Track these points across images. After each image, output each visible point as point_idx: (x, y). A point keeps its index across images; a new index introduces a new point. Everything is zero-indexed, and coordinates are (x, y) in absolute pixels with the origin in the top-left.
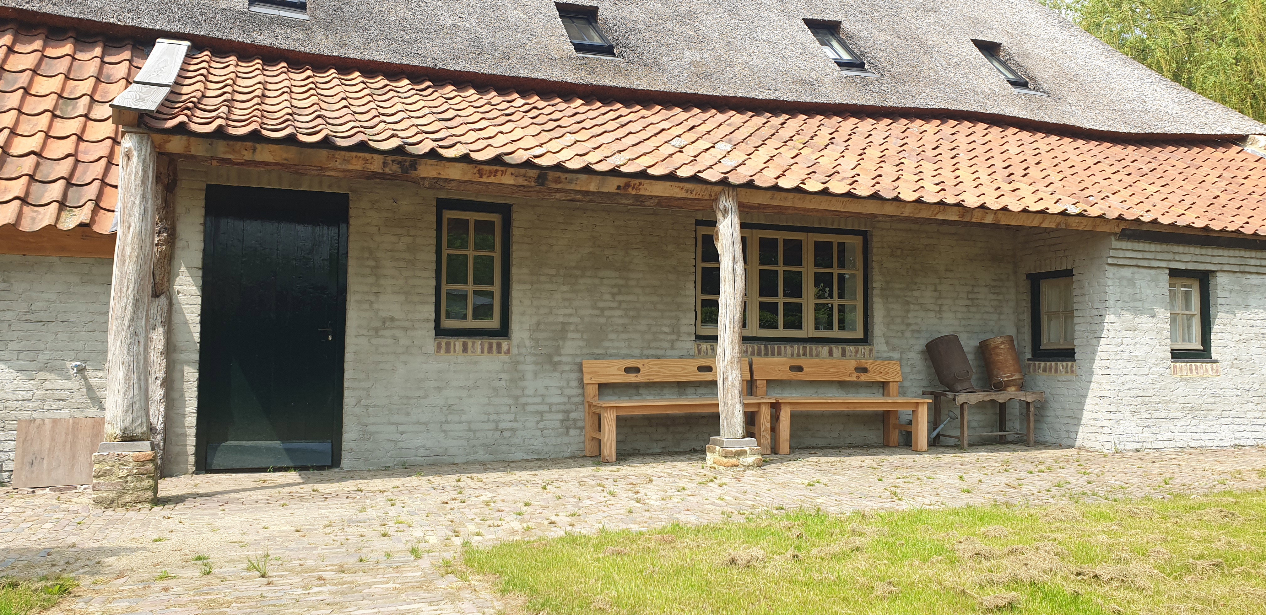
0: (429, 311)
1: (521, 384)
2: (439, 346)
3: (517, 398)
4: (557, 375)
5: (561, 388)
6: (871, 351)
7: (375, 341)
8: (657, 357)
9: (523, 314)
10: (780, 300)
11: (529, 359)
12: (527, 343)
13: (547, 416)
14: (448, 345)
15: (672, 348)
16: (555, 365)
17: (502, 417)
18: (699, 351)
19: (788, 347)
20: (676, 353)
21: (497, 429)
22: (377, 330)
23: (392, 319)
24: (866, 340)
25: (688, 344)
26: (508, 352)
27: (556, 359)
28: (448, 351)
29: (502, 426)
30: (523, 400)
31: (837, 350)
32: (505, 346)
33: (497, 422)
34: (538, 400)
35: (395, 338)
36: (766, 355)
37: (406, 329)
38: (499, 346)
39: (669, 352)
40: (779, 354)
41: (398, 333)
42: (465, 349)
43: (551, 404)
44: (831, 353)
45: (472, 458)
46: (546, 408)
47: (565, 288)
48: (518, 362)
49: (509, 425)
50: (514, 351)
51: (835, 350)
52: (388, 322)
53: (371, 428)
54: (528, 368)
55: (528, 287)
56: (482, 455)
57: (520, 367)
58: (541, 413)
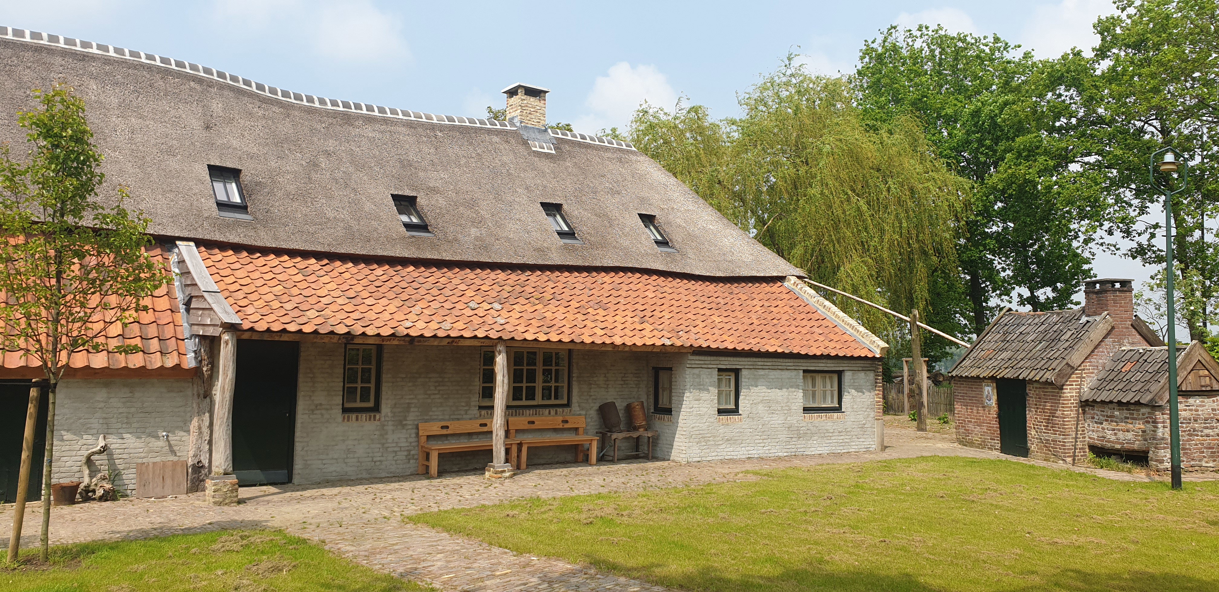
0: (339, 400)
1: (386, 436)
2: (344, 418)
3: (383, 444)
4: (404, 431)
5: (406, 438)
6: (570, 411)
7: (311, 416)
8: (458, 419)
9: (387, 399)
10: (524, 385)
11: (390, 423)
12: (389, 414)
13: (399, 453)
14: (348, 417)
15: (466, 414)
16: (404, 426)
17: (376, 454)
18: (480, 415)
19: (528, 411)
20: (468, 416)
21: (373, 461)
22: (313, 411)
23: (321, 404)
24: (568, 405)
25: (475, 411)
26: (379, 420)
27: (404, 422)
28: (348, 421)
29: (375, 459)
30: (387, 445)
31: (553, 412)
32: (377, 417)
33: (372, 457)
34: (394, 445)
35: (322, 415)
36: (516, 415)
37: (327, 409)
38: (375, 416)
39: (465, 416)
40: (523, 414)
41: (324, 412)
42: (357, 419)
43: (401, 447)
44: (550, 413)
45: (359, 476)
46: (398, 449)
47: (410, 384)
48: (384, 425)
49: (379, 459)
50: (383, 419)
51: (552, 411)
52: (318, 406)
53: (308, 462)
54: (390, 428)
55: (391, 384)
56: (365, 475)
57: (385, 428)
58: (396, 452)
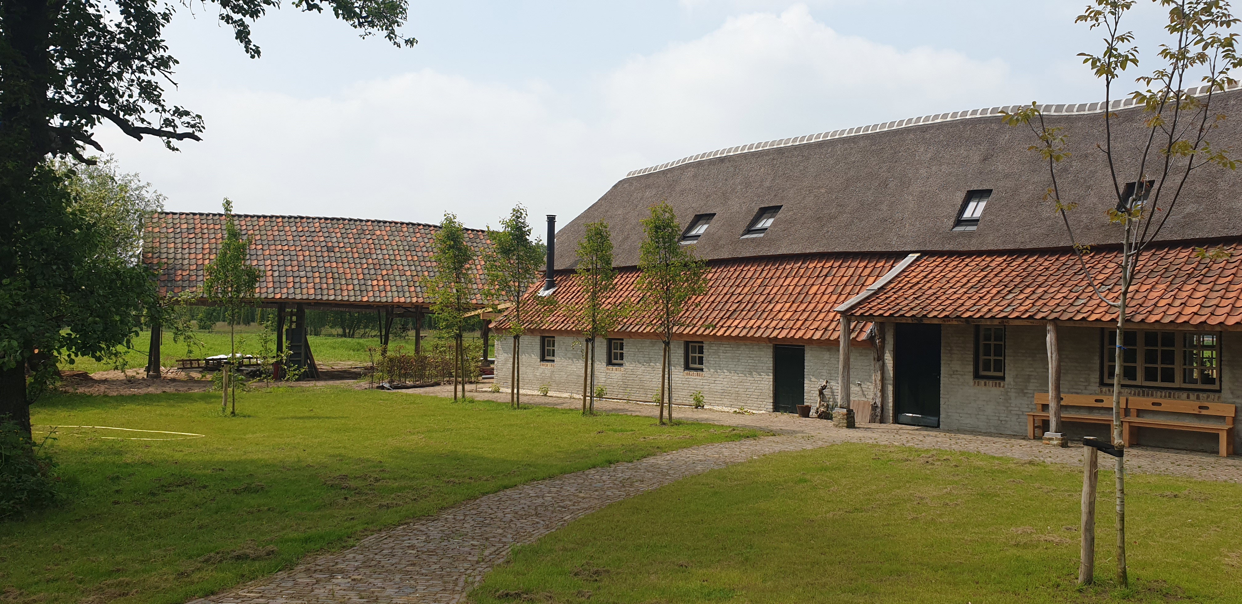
0: (971, 368)
1: (1009, 401)
2: (975, 383)
3: (1007, 407)
4: (1026, 398)
5: (1028, 405)
6: (1219, 397)
7: (950, 380)
8: (1077, 393)
9: (1010, 370)
10: (1159, 366)
11: (1012, 390)
12: (1012, 383)
13: (1022, 417)
14: (978, 382)
15: (1086, 389)
16: (1025, 394)
17: (1002, 415)
18: (1101, 391)
19: (1159, 392)
20: (1086, 391)
21: (999, 420)
22: (951, 375)
23: (957, 371)
24: (1219, 391)
25: (1095, 387)
26: (1003, 387)
27: (1025, 391)
28: (978, 385)
29: (1001, 419)
30: (1010, 408)
31: (1193, 396)
32: (1002, 385)
33: (999, 417)
34: (1017, 409)
35: (958, 379)
36: (1144, 395)
37: (962, 375)
38: (1000, 384)
39: (1084, 391)
40: (1152, 395)
41: (959, 376)
42: (985, 385)
43: (1023, 412)
44: (1188, 397)
45: (988, 431)
46: (1021, 413)
47: (1030, 359)
48: (1008, 392)
49: (1004, 419)
50: (1006, 386)
51: (1191, 396)
52: (955, 372)
53: (950, 414)
54: (1013, 394)
55: (1012, 358)
56: (993, 430)
57: (1009, 394)
58: (1019, 415)
